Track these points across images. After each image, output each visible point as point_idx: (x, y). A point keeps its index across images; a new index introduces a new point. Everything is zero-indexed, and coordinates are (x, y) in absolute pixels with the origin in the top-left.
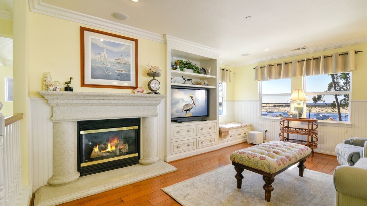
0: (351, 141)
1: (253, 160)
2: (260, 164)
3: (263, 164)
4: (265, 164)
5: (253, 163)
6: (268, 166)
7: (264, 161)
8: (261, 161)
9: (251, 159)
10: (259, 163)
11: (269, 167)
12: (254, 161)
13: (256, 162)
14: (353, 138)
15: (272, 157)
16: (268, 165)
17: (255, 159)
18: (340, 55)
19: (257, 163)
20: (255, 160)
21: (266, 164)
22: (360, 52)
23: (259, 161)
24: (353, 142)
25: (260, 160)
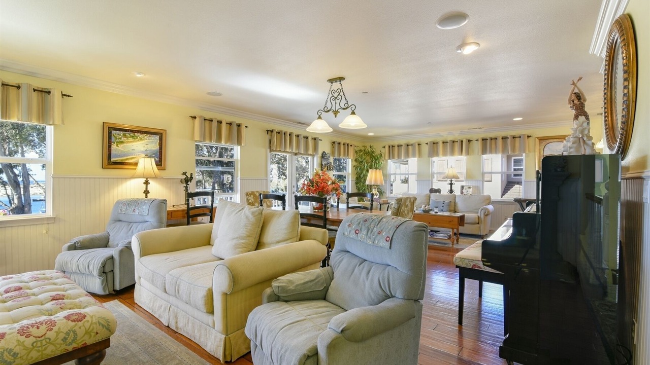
0: (78, 243)
1: (55, 334)
2: (80, 332)
3: (91, 327)
4: (95, 326)
5: (59, 341)
6: (103, 326)
7: (88, 321)
8: (80, 324)
9: (47, 336)
10: (78, 331)
11: (108, 325)
12: (62, 336)
13: (67, 334)
14: (79, 239)
15: (75, 307)
16: (103, 323)
17: (59, 328)
18: (35, 90)
19: (72, 334)
20: (62, 330)
21: (96, 324)
22: (69, 96)
23: (76, 328)
24: (80, 245)
25: (76, 324)
